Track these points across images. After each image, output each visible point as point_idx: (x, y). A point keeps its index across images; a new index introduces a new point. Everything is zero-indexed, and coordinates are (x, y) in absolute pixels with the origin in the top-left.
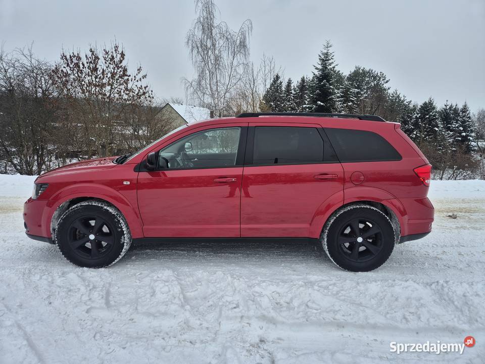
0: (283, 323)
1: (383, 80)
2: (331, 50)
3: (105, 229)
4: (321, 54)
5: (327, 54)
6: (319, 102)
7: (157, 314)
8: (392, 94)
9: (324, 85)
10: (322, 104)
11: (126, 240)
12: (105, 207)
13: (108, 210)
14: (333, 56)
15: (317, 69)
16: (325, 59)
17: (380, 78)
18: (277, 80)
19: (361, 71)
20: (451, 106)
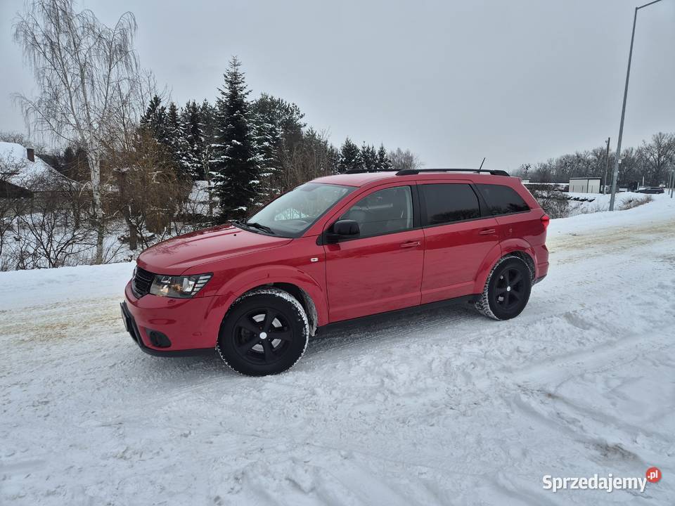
0: (517, 369)
1: (297, 113)
2: (240, 70)
3: (277, 323)
4: (227, 74)
5: (235, 75)
6: (235, 141)
7: (418, 392)
8: (308, 132)
9: (238, 117)
10: (239, 143)
11: (308, 331)
12: (278, 294)
13: (282, 298)
14: (243, 78)
15: (223, 93)
16: (234, 81)
17: (293, 111)
18: (157, 105)
19: (269, 100)
20: (369, 149)
